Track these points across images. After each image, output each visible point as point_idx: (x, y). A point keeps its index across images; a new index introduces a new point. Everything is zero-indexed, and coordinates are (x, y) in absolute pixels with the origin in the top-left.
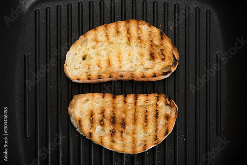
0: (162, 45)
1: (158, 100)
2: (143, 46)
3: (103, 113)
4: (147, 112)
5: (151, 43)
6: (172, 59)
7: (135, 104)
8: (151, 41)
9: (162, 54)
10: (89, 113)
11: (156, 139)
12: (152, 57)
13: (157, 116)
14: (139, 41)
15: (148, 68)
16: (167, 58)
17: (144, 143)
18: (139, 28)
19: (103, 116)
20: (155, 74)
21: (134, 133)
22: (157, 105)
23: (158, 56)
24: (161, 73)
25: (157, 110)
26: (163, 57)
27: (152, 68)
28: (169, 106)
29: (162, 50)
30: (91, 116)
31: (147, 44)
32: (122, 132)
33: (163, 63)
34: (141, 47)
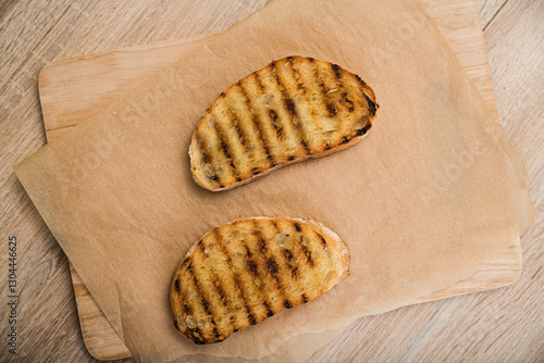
0: (341, 86)
1: (215, 330)
2: (311, 97)
3: (293, 271)
4: (225, 304)
5: (322, 88)
6: (366, 103)
7: (248, 309)
8: (322, 85)
9: (347, 101)
10: (315, 261)
11: (190, 267)
12: (332, 111)
13: (206, 305)
14: (302, 91)
15: (332, 132)
16: (357, 106)
17: (206, 251)
18: (294, 70)
19: (290, 267)
20: (345, 137)
21: (229, 260)
22: (213, 322)
23: (339, 105)
24: (354, 134)
25: (210, 313)
26: (350, 106)
27: (338, 129)
28: (192, 330)
29: (345, 94)
30: (309, 258)
31: (316, 92)
32: (249, 254)
33: (352, 116)
34: (308, 100)
